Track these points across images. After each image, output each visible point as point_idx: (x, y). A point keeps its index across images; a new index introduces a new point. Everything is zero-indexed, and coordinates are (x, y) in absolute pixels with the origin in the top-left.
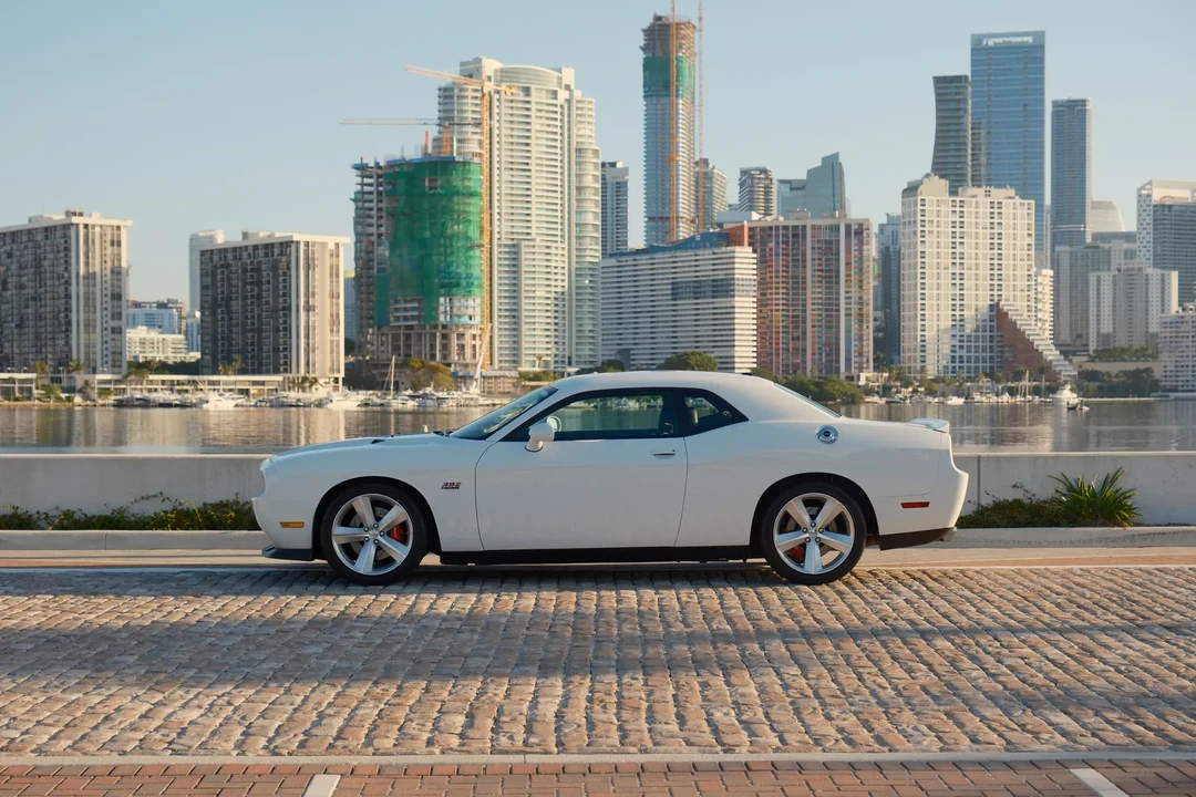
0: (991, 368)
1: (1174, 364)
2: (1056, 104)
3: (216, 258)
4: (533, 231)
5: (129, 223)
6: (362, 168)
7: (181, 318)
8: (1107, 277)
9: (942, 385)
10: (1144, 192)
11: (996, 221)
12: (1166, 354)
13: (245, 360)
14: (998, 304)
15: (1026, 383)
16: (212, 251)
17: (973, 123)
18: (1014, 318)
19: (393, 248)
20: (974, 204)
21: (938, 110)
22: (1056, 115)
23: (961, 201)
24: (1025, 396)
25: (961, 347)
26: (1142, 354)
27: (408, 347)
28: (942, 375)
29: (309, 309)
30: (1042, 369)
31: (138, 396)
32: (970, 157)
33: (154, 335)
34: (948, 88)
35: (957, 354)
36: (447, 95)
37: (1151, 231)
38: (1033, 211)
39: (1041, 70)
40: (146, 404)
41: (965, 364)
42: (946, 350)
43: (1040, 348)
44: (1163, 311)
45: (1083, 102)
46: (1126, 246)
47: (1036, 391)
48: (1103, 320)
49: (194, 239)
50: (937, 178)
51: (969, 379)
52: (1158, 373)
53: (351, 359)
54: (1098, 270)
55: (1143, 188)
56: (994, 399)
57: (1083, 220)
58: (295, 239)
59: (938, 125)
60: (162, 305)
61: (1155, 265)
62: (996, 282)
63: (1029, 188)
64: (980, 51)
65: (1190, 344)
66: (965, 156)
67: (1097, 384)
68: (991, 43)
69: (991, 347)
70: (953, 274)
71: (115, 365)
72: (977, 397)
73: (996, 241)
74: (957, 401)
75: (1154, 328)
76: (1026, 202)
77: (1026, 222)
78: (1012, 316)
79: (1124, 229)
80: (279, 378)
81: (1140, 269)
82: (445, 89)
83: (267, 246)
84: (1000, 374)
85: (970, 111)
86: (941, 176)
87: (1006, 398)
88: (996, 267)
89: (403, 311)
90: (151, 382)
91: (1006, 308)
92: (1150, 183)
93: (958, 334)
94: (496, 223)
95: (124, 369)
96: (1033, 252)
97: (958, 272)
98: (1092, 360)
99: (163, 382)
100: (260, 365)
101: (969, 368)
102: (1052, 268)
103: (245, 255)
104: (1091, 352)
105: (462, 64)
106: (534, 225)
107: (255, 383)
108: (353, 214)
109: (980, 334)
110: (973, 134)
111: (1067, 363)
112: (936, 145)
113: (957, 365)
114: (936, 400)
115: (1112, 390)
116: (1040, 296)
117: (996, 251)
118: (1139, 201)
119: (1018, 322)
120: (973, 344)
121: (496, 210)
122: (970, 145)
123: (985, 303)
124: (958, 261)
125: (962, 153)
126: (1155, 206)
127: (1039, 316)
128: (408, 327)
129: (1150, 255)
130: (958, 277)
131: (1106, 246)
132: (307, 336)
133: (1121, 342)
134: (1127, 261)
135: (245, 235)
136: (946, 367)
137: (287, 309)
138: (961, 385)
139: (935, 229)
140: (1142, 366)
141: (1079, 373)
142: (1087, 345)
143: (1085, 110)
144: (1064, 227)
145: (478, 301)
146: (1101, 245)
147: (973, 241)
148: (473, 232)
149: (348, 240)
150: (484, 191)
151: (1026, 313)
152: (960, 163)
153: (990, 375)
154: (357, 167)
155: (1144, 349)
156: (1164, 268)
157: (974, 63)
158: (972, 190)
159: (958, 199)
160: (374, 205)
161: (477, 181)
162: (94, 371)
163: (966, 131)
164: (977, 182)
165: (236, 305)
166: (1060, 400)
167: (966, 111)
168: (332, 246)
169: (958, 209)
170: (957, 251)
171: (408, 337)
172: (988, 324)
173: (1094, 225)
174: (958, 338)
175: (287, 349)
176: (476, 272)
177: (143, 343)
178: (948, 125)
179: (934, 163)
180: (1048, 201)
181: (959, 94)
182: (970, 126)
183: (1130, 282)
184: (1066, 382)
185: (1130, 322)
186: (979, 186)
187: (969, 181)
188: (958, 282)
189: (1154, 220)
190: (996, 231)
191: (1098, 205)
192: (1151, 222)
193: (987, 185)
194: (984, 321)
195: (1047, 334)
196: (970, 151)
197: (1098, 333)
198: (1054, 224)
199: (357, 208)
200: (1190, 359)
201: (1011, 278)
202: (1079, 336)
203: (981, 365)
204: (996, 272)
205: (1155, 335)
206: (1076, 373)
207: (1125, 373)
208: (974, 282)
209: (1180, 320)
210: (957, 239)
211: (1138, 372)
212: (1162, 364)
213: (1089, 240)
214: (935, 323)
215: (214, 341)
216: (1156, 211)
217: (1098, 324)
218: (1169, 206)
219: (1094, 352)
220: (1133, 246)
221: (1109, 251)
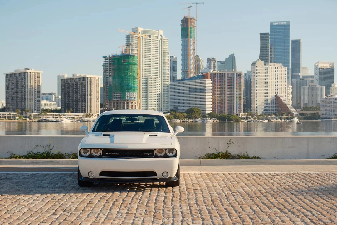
0: (275, 112)
1: (324, 111)
2: (292, 41)
3: (65, 81)
4: (152, 74)
5: (42, 72)
6: (105, 57)
7: (55, 98)
8: (306, 88)
9: (262, 117)
10: (316, 65)
11: (277, 72)
12: (322, 108)
13: (73, 109)
14: (277, 95)
15: (284, 116)
16: (64, 79)
17: (270, 46)
18: (281, 99)
19: (114, 78)
20: (271, 68)
21: (261, 42)
22: (293, 44)
23: (267, 67)
24: (284, 120)
25: (267, 106)
26: (316, 108)
27: (118, 106)
28: (262, 114)
29: (91, 95)
30: (289, 113)
31: (44, 119)
32: (269, 55)
33: (48, 102)
34: (264, 36)
35: (266, 108)
36: (128, 37)
37: (318, 75)
38: (286, 70)
39: (289, 31)
40: (46, 121)
41: (268, 111)
42: (263, 107)
43: (288, 107)
44: (321, 97)
45: (300, 40)
46: (311, 79)
47: (287, 118)
48: (305, 99)
49: (59, 76)
50: (261, 60)
51: (269, 115)
52: (320, 114)
53: (102, 109)
54: (304, 86)
55: (316, 63)
56: (276, 121)
57: (300, 72)
58: (87, 76)
59: (261, 46)
60: (50, 94)
61: (319, 85)
62: (276, 89)
63: (285, 64)
64: (272, 26)
65: (329, 106)
66: (268, 55)
67: (304, 117)
68: (275, 24)
69: (275, 106)
70: (265, 87)
71: (38, 110)
72: (272, 120)
73: (277, 78)
74: (266, 121)
75: (319, 101)
76: (285, 67)
77: (285, 73)
78: (281, 98)
79: (310, 75)
80: (82, 114)
81: (315, 86)
82: (128, 36)
83: (79, 78)
84: (278, 114)
85: (269, 42)
86: (262, 60)
87: (279, 120)
88: (276, 84)
89: (116, 96)
90: (48, 115)
91: (279, 96)
92: (318, 62)
93: (266, 103)
94: (141, 72)
95: (40, 111)
96: (286, 81)
97: (266, 86)
98: (302, 110)
99: (51, 115)
100: (77, 110)
101: (269, 112)
102: (291, 85)
103: (73, 80)
104: (302, 108)
105: (132, 29)
106: (152, 73)
107: (76, 115)
108: (103, 70)
109: (272, 103)
110: (270, 49)
111: (296, 111)
112: (260, 51)
113: (266, 111)
114: (260, 121)
115: (307, 118)
116: (288, 93)
117: (277, 81)
118: (315, 67)
119: (283, 100)
120: (270, 106)
121: (141, 69)
122: (269, 52)
123: (273, 95)
124: (266, 83)
125: (267, 54)
126: (319, 68)
127: (288, 98)
128: (117, 100)
129: (318, 82)
130: (266, 87)
131: (306, 79)
132: (90, 103)
133: (310, 105)
134: (312, 83)
135: (73, 75)
136: (263, 112)
137: (85, 95)
138: (267, 117)
139: (260, 75)
140: (316, 112)
141: (299, 114)
142: (301, 106)
143: (300, 43)
144: (295, 74)
145: (137, 93)
146: (305, 79)
147: (271, 78)
148: (135, 75)
149: (101, 77)
150: (138, 63)
151: (284, 97)
152: (266, 57)
153: (275, 114)
154: (104, 57)
155: (316, 107)
156: (322, 85)
157: (271, 30)
158: (270, 64)
159: (266, 66)
160: (108, 67)
161: (136, 61)
162: (32, 112)
163: (268, 48)
164: (271, 62)
165: (71, 94)
166: (294, 121)
167: (268, 42)
168: (97, 78)
169: (266, 69)
170: (266, 80)
171: (117, 103)
172: (274, 100)
173: (303, 73)
174: (266, 104)
175: (85, 106)
176: (136, 85)
177: (45, 104)
178: (263, 46)
179: (260, 57)
180: (290, 67)
181: (267, 38)
182: (269, 46)
183: (312, 90)
184: (295, 116)
185: (312, 100)
186: (272, 63)
187: (269, 61)
188: (266, 89)
189: (319, 72)
190: (277, 75)
191: (303, 68)
192: (318, 73)
193: (274, 63)
194: (273, 99)
195: (290, 103)
196: (269, 54)
197: (304, 103)
198: (292, 73)
199: (104, 68)
200: (329, 110)
201: (281, 88)
202: (299, 104)
203: (272, 111)
204: (276, 86)
205: (319, 103)
206: (298, 114)
207: (311, 113)
208: (270, 89)
209: (326, 99)
210: (266, 77)
211: (315, 113)
212: (321, 111)
213: (301, 77)
214: (260, 100)
215: (65, 104)
216: (319, 70)
217: (304, 100)
218: (323, 69)
219: (303, 108)
220: (313, 79)
221: (307, 81)
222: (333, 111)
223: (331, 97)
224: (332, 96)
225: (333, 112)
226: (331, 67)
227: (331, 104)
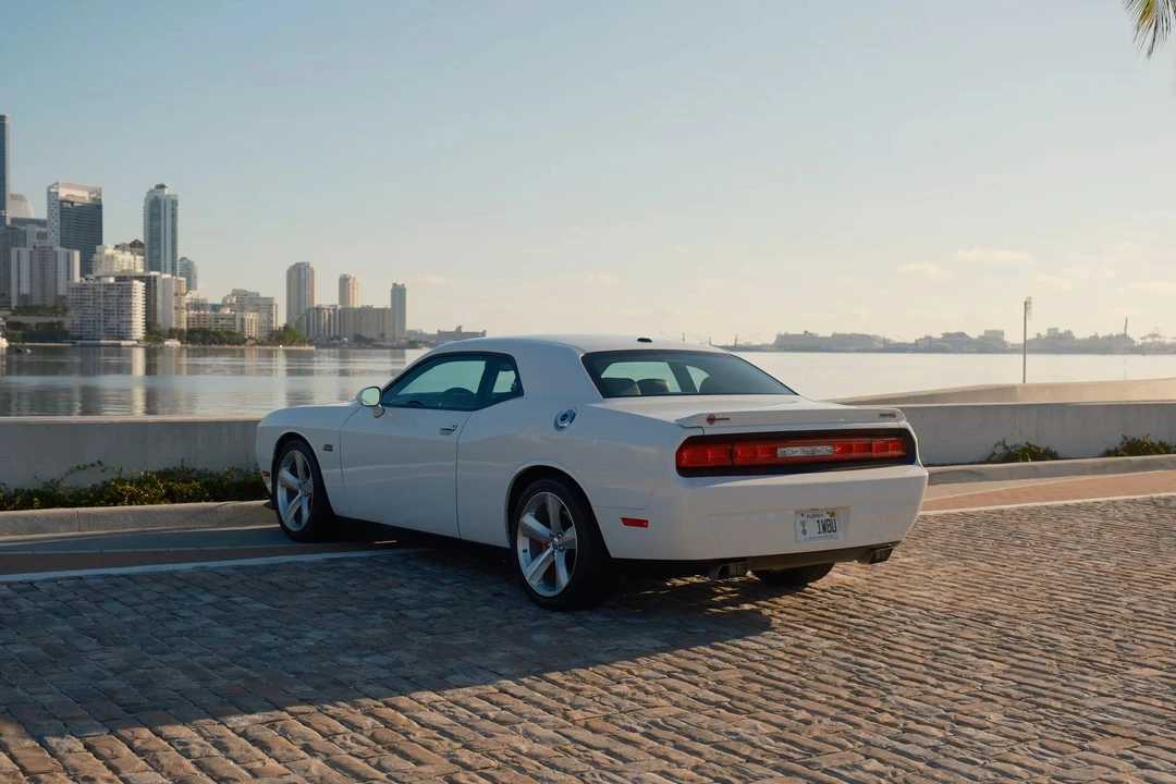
1: (79, 319)
8: (25, 252)
10: (52, 190)
12: (73, 311)
26: (54, 311)
37: (59, 220)
44: (68, 279)
46: (38, 229)
48: (22, 284)
52: (67, 326)
54: (17, 246)
55: (52, 187)
57: (4, 207)
61: (62, 245)
65: (91, 305)
67: (21, 332)
75: (62, 291)
79: (33, 216)
81: (51, 248)
92: (57, 184)
98: (14, 314)
104: (13, 308)
115: (30, 336)
118: (49, 197)
126: (61, 201)
129: (58, 237)
131: (23, 228)
133: (37, 301)
134: (41, 241)
140: (55, 320)
141: (8, 324)
142: (9, 302)
143: (4, 124)
146: (18, 227)
155: (55, 307)
156: (68, 248)
173: (12, 211)
183: (43, 258)
185: (43, 286)
191: (14, 197)
192: (59, 213)
197: (18, 294)
200: (91, 315)
202: (3, 296)
205: (64, 297)
206: (4, 324)
207: (41, 324)
209: (82, 288)
211: (52, 324)
212: (70, 319)
213: (8, 222)
216: (61, 205)
217: (19, 287)
218: (72, 203)
219: (16, 307)
220: (44, 230)
221: (25, 233)
222: (102, 319)
223: (97, 282)
224: (98, 278)
225: (102, 323)
226: (94, 199)
227: (96, 301)
